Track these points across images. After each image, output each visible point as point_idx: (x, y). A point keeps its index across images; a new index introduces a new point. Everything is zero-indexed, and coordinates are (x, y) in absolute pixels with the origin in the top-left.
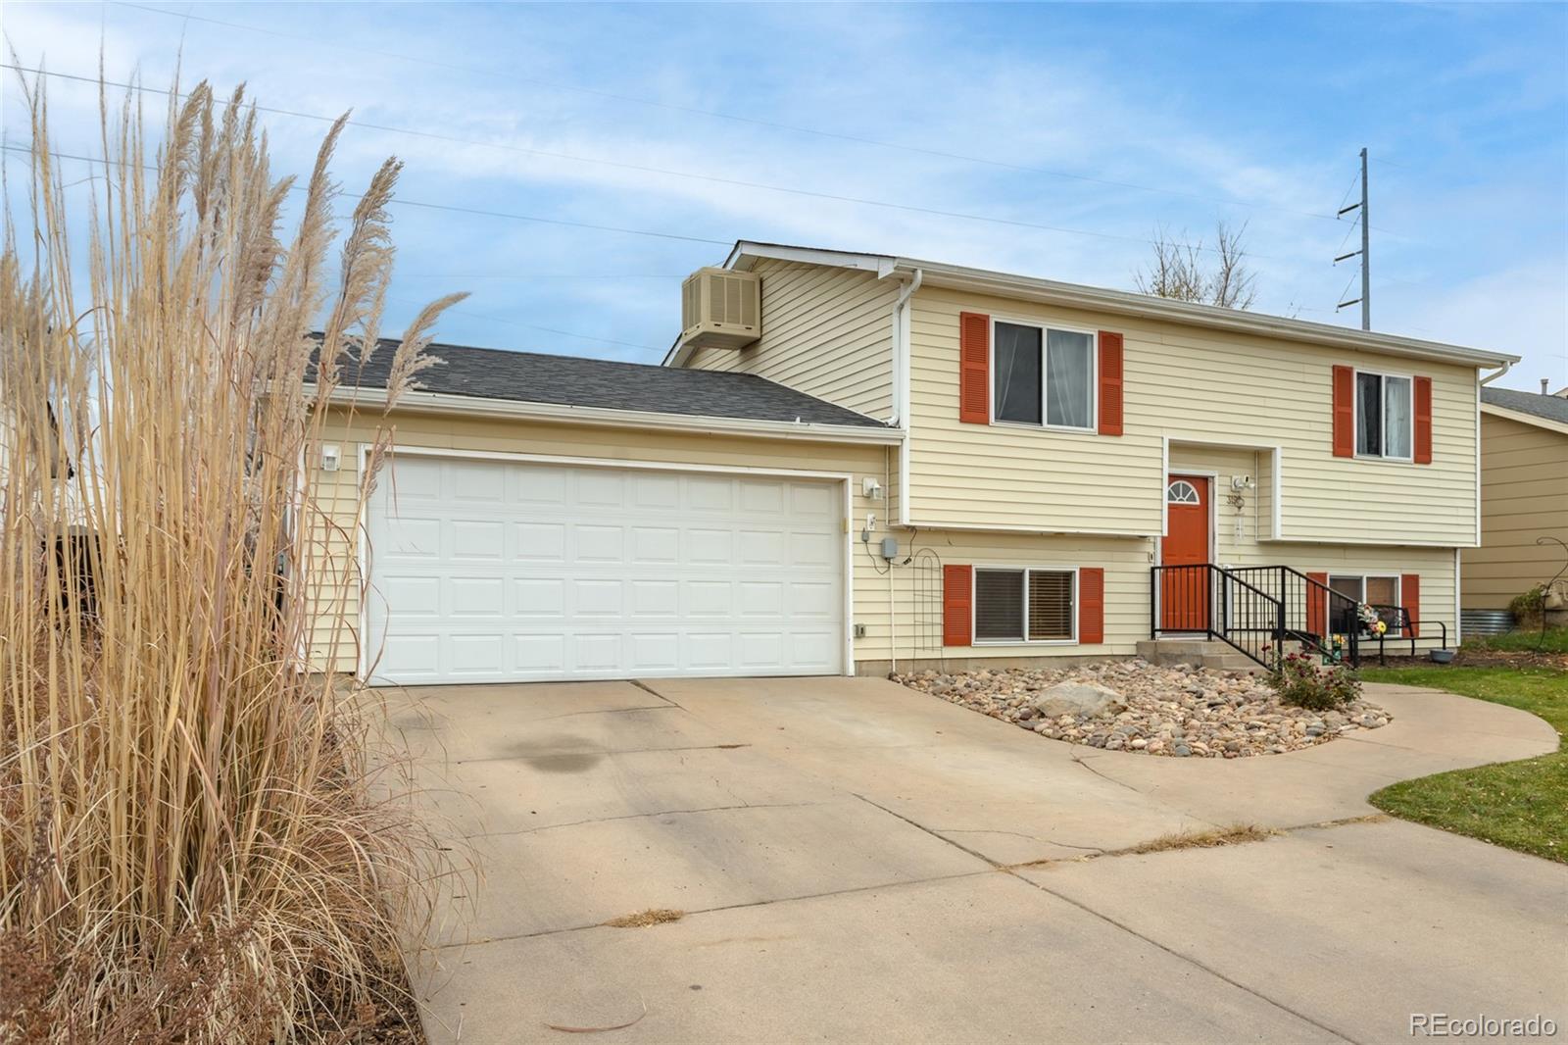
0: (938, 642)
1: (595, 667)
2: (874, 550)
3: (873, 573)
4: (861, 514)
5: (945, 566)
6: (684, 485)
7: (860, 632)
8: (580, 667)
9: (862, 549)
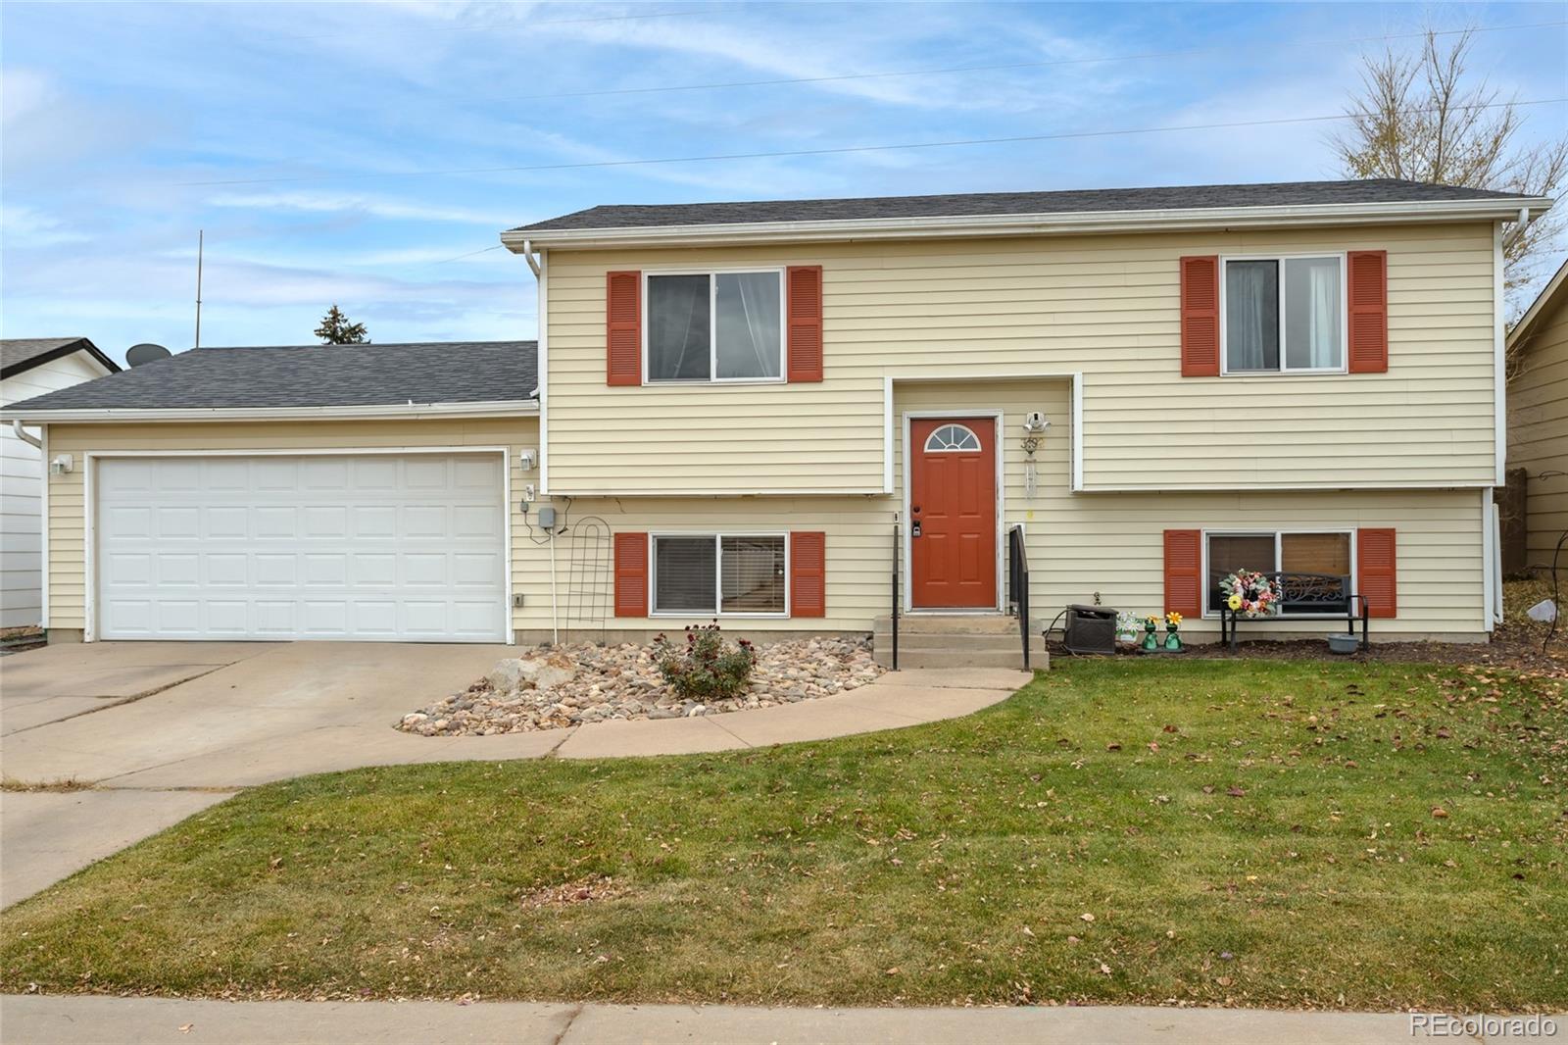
0: (611, 613)
1: (273, 630)
2: (533, 520)
3: (530, 544)
4: (519, 485)
5: (616, 534)
6: (351, 467)
7: (519, 602)
8: (260, 629)
9: (520, 520)
